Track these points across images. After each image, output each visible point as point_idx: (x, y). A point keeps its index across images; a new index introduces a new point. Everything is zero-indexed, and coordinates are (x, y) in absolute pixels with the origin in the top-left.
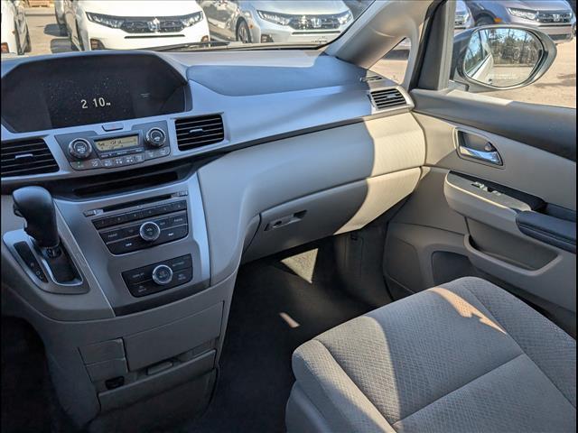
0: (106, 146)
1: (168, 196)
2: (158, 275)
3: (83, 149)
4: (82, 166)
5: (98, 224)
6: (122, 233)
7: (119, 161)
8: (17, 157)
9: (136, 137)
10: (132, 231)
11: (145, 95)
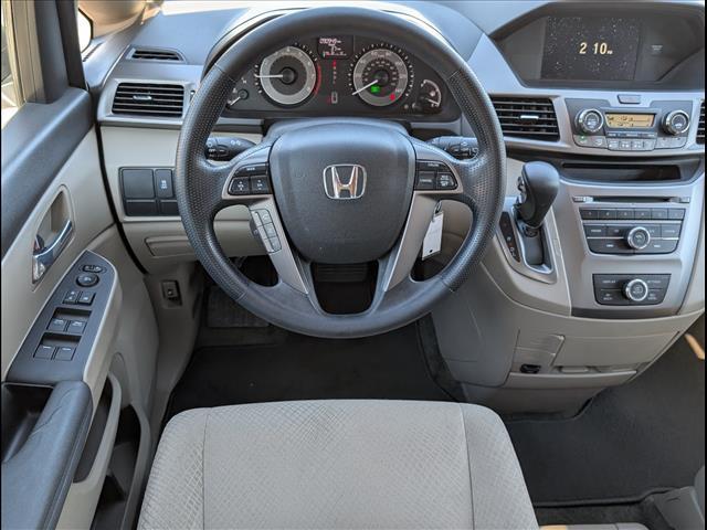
0: (616, 122)
1: (666, 200)
2: (632, 289)
3: (594, 123)
4: (585, 142)
5: (586, 214)
6: (607, 231)
7: (626, 144)
8: (523, 117)
9: (652, 117)
10: (617, 231)
11: (656, 48)
